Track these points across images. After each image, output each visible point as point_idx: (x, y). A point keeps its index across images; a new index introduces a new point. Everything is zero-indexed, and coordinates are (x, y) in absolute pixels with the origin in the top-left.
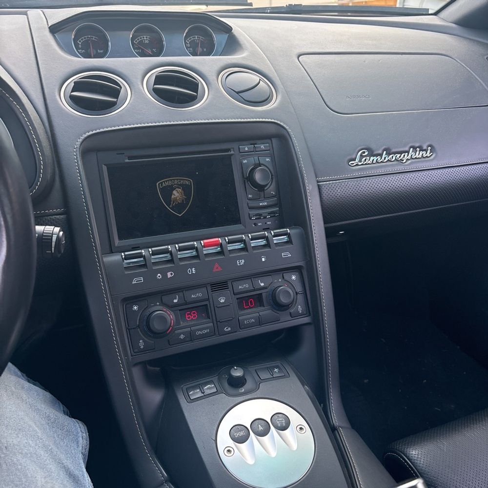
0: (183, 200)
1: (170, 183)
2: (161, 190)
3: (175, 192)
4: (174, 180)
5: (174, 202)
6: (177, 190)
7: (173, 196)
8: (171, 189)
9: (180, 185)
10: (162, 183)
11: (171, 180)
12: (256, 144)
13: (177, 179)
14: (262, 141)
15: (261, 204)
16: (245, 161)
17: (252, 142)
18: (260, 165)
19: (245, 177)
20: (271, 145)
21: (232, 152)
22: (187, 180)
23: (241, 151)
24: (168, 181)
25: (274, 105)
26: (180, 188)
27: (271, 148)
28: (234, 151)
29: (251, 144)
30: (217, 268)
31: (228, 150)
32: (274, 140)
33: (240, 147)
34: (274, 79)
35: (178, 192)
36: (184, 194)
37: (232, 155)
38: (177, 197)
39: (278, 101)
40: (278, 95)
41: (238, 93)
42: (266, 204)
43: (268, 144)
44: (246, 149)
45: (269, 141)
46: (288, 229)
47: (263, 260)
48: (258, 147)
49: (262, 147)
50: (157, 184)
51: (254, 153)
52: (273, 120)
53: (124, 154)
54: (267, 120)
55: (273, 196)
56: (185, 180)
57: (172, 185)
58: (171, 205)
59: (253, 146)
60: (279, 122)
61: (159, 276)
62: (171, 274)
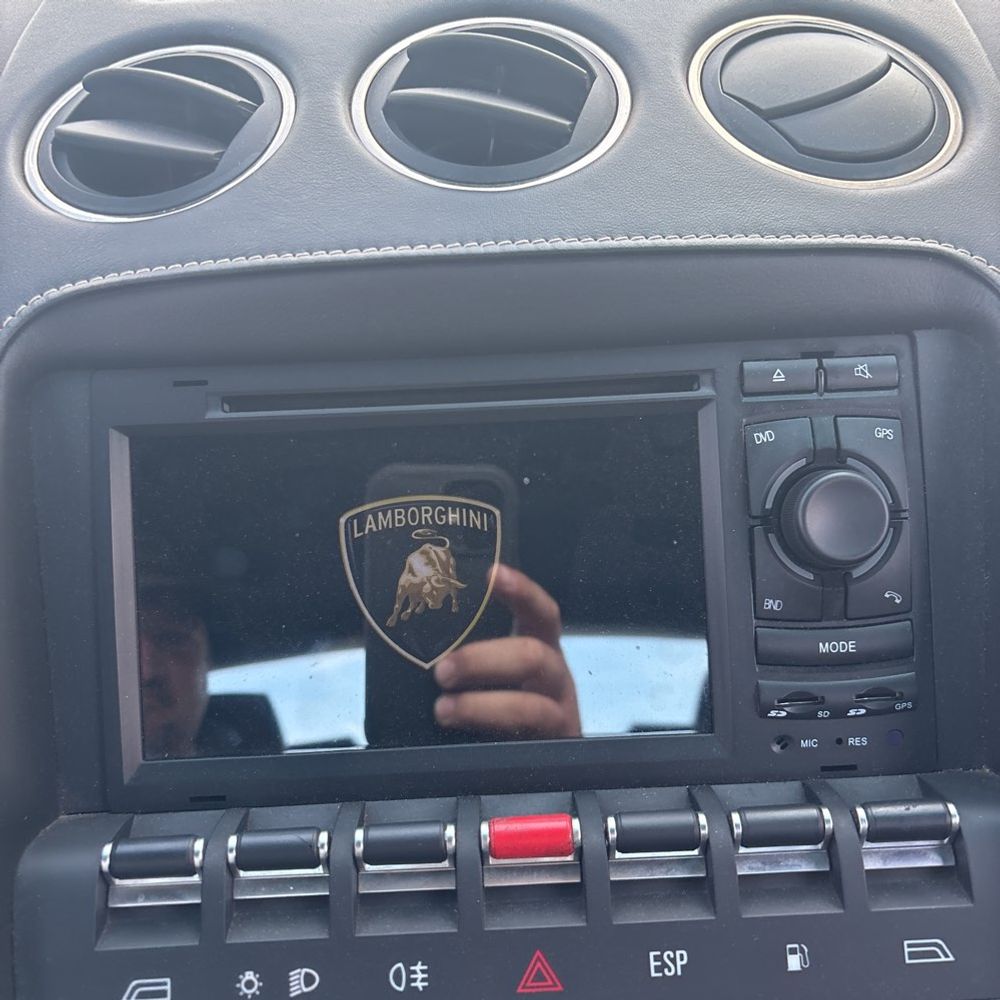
0: (447, 600)
1: (400, 519)
2: (357, 547)
3: (415, 560)
4: (419, 504)
5: (405, 606)
6: (425, 553)
7: (405, 579)
8: (402, 543)
9: (446, 529)
10: (361, 517)
11: (406, 506)
12: (830, 355)
13: (434, 504)
14: (865, 342)
15: (824, 648)
16: (764, 437)
17: (814, 344)
18: (837, 457)
19: (756, 511)
20: (907, 359)
21: (706, 391)
22: (476, 509)
23: (746, 385)
24: (393, 507)
25: (947, 171)
26: (442, 544)
27: (907, 374)
28: (714, 385)
29: (806, 356)
30: (539, 977)
31: (690, 381)
32: (927, 342)
33: (746, 364)
34: (960, 56)
35: (430, 562)
36: (458, 569)
37: (704, 402)
38: (423, 584)
39: (968, 152)
40: (972, 124)
41: (771, 115)
42: (851, 647)
43: (892, 359)
44: (779, 378)
45: (901, 343)
46: (952, 808)
47: (794, 963)
48: (836, 370)
49: (862, 369)
50: (342, 520)
51: (814, 396)
52: (930, 244)
53: (205, 383)
54: (898, 242)
55: (892, 613)
56: (468, 507)
57: (408, 529)
58: (394, 616)
59: (814, 362)
60: (960, 253)
61: (249, 984)
62: (309, 980)
